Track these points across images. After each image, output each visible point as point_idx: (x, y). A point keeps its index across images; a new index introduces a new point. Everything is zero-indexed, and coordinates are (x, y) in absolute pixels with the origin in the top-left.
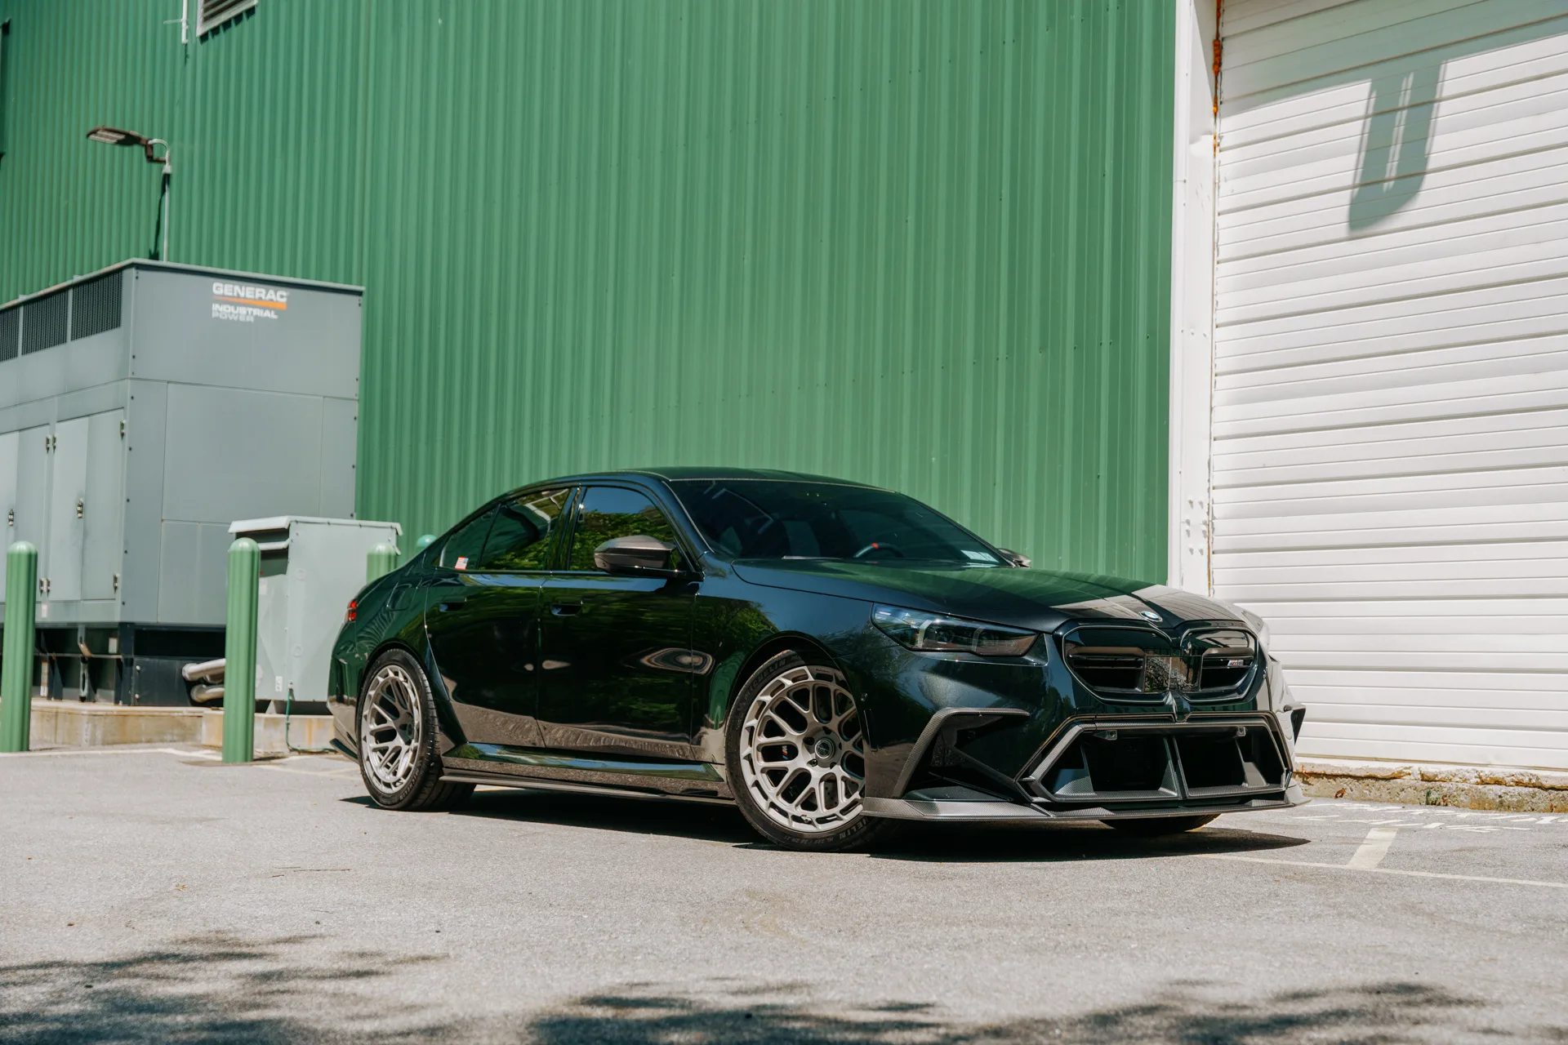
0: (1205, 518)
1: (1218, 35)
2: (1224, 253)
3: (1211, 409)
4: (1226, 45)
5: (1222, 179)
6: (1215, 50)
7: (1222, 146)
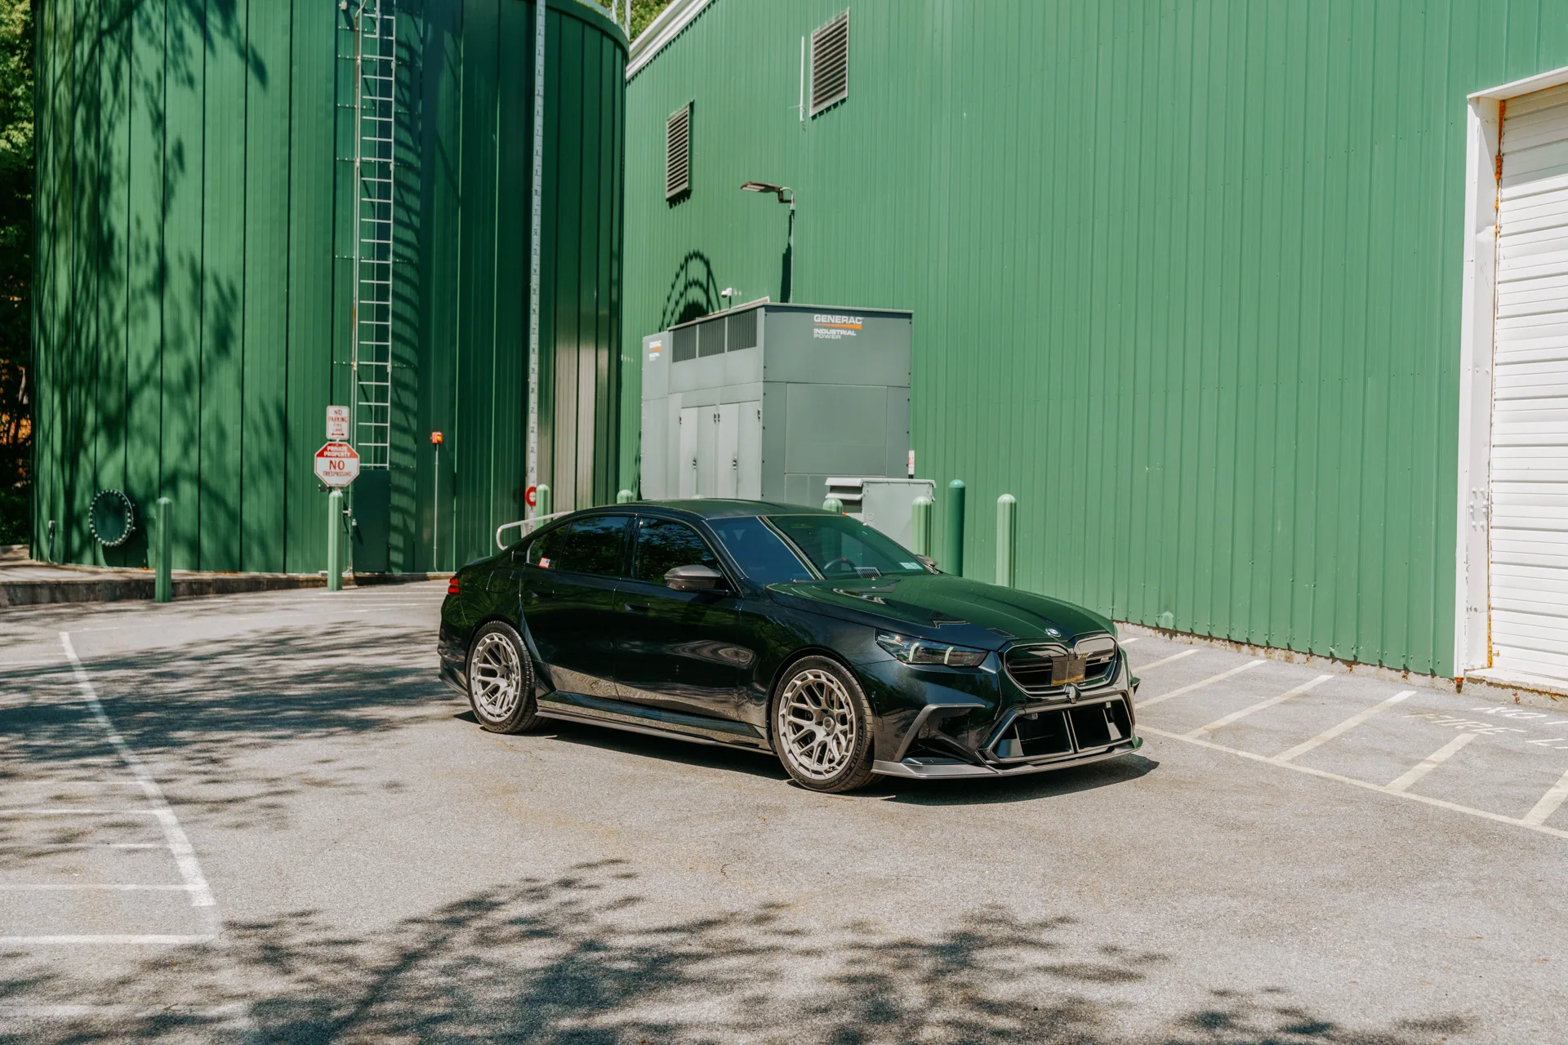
0: (1485, 502)
1: (1499, 151)
2: (1501, 312)
3: (1491, 424)
4: (1505, 158)
5: (1502, 257)
6: (1497, 163)
7: (1502, 233)
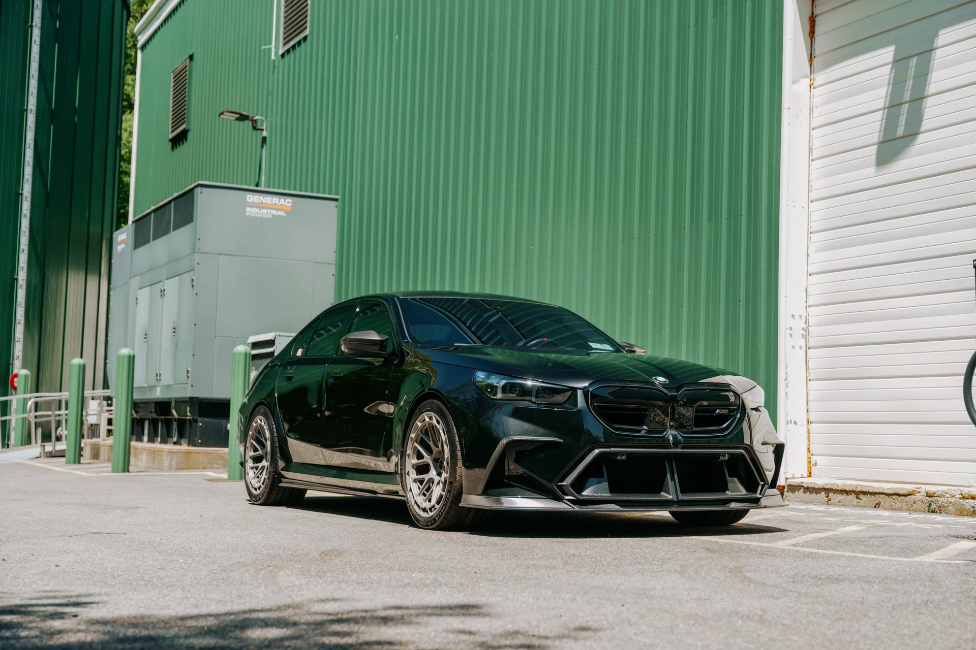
0: (804, 326)
1: (813, 13)
2: (815, 154)
3: (808, 255)
4: (817, 19)
5: (814, 106)
6: (810, 23)
7: (815, 85)
